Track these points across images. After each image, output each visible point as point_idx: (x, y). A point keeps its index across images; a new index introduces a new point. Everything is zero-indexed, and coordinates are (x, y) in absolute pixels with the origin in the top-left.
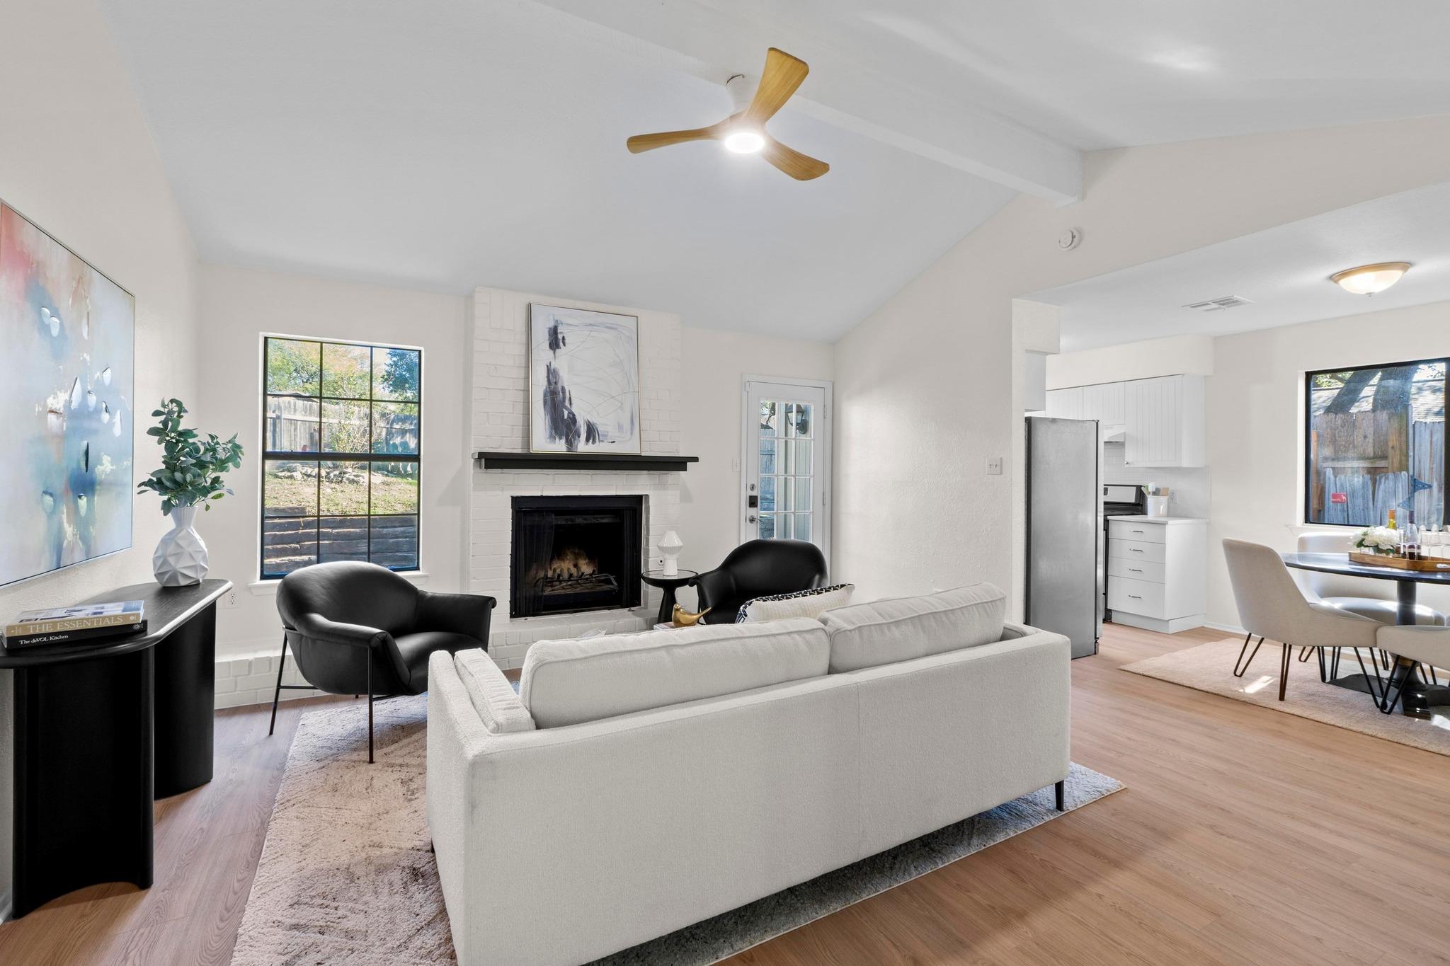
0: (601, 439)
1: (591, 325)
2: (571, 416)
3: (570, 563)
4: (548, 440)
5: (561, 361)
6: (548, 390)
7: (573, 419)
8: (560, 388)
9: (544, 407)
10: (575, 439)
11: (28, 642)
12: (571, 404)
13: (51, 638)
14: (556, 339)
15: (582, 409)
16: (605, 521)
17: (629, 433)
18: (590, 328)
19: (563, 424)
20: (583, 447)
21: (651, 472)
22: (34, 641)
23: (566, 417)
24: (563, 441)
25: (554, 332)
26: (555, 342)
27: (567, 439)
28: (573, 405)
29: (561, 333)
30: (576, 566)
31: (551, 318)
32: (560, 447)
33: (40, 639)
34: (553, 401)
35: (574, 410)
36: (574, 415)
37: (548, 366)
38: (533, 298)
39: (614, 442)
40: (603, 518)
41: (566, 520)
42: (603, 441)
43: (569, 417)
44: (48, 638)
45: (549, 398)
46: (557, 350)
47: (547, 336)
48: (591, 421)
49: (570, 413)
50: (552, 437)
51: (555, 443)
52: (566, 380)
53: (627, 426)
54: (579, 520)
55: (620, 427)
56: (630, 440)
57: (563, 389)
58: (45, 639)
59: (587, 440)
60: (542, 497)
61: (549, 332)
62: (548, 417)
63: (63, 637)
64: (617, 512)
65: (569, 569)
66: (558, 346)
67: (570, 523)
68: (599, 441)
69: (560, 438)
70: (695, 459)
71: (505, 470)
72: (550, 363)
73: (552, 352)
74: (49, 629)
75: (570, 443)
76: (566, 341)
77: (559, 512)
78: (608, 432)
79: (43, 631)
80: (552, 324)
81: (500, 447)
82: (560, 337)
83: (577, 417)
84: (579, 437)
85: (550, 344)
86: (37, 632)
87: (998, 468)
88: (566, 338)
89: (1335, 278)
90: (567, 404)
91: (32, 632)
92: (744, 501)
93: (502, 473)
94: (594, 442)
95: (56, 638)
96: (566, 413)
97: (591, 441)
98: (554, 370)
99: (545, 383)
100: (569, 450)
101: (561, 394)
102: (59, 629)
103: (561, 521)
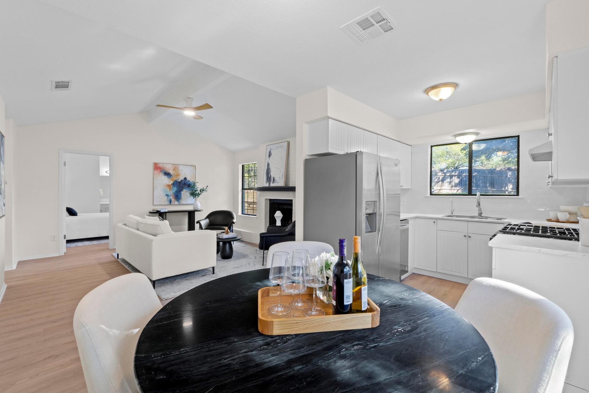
1: (277, 148)
5: (271, 161)
6: (267, 169)
7: (271, 177)
8: (269, 168)
9: (266, 174)
14: (270, 154)
15: (272, 174)
17: (281, 180)
19: (269, 179)
20: (272, 185)
27: (269, 182)
31: (270, 149)
32: (267, 185)
34: (268, 173)
35: (271, 174)
39: (278, 183)
42: (276, 183)
45: (267, 171)
48: (274, 177)
49: (270, 175)
50: (266, 183)
52: (270, 166)
53: (282, 177)
55: (280, 178)
56: (281, 182)
62: (266, 177)
72: (268, 161)
73: (269, 158)
75: (269, 184)
78: (277, 180)
80: (269, 151)
82: (271, 153)
84: (271, 182)
85: (269, 156)
90: (270, 172)
94: (274, 183)
98: (269, 163)
99: (267, 167)
100: (269, 186)
101: (269, 170)
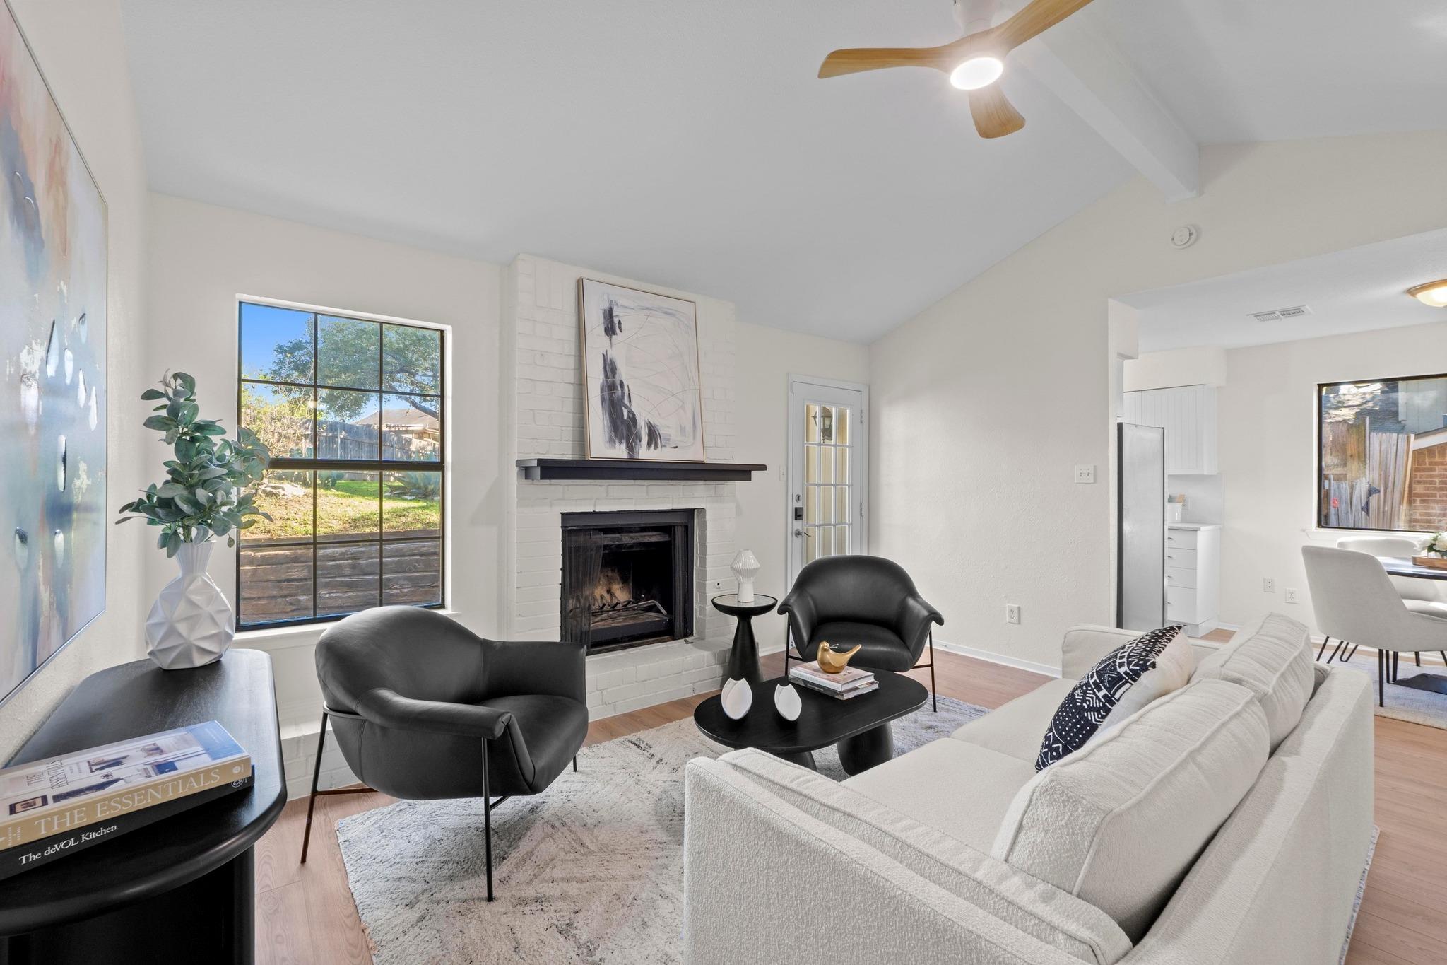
0: (663, 444)
1: (647, 308)
2: (631, 416)
3: (603, 588)
4: (608, 445)
5: (619, 350)
6: (605, 384)
7: (633, 420)
8: (618, 383)
9: (602, 404)
10: (636, 444)
11: (37, 857)
12: (630, 401)
13: (84, 838)
14: (612, 322)
15: (642, 409)
16: (654, 539)
17: (692, 437)
18: (648, 312)
19: (623, 427)
20: (645, 453)
21: (708, 482)
22: (50, 851)
23: (625, 417)
24: (624, 445)
25: (609, 315)
26: (611, 328)
27: (627, 443)
28: (633, 403)
29: (617, 316)
30: (609, 592)
31: (606, 297)
32: (619, 452)
33: (62, 844)
34: (611, 396)
35: (634, 409)
36: (634, 415)
37: (604, 355)
38: (585, 273)
39: (676, 447)
40: (651, 536)
41: (613, 539)
42: (665, 446)
43: (629, 417)
44: (78, 838)
45: (606, 393)
46: (613, 337)
47: (602, 320)
48: (652, 422)
49: (630, 412)
50: (611, 441)
51: (615, 448)
52: (624, 373)
53: (689, 428)
54: (627, 539)
55: (682, 430)
56: (692, 445)
57: (622, 384)
58: (72, 843)
59: (649, 445)
60: (594, 513)
61: (604, 314)
62: (607, 417)
63: (106, 831)
64: (667, 529)
65: (602, 597)
66: (614, 332)
67: (617, 543)
68: (662, 447)
69: (621, 443)
70: (762, 468)
71: (554, 481)
72: (606, 351)
73: (607, 338)
74: (79, 819)
75: (631, 448)
76: (623, 326)
77: (607, 530)
78: (670, 435)
79: (68, 826)
80: (606, 305)
81: (547, 453)
82: (616, 320)
83: (637, 417)
84: (640, 441)
85: (605, 329)
86: (56, 830)
87: (1091, 477)
88: (622, 322)
89: (1412, 292)
90: (626, 401)
91: (43, 833)
92: (791, 514)
93: (550, 484)
94: (656, 447)
95: (94, 835)
96: (625, 412)
97: (653, 446)
98: (611, 360)
99: (602, 376)
100: (631, 456)
101: (619, 389)
102: (100, 816)
103: (607, 540)
